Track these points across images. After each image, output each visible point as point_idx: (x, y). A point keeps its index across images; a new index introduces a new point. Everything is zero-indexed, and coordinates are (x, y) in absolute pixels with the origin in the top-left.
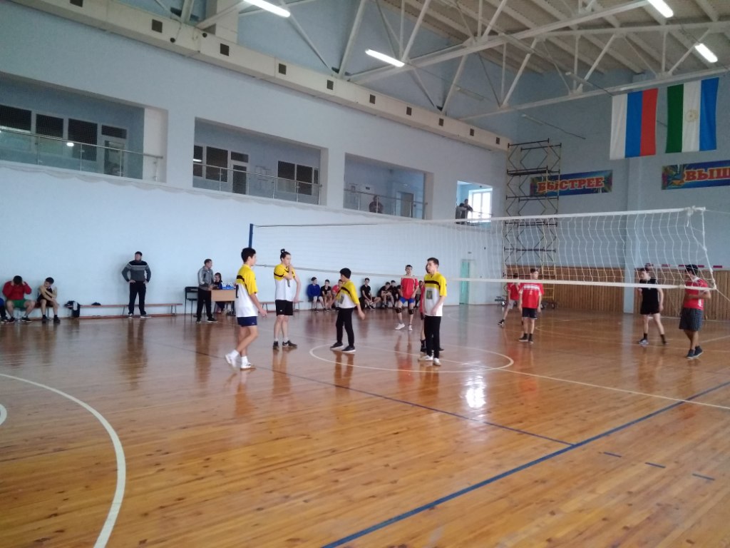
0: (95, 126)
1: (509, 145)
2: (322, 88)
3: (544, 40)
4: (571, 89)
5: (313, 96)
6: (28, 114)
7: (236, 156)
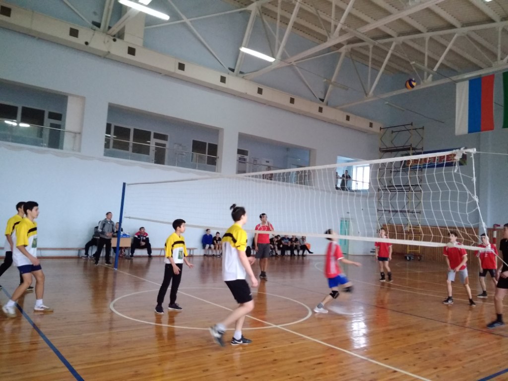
1: (381, 129)
2: (217, 81)
3: (401, 43)
4: (423, 79)
7: (157, 136)
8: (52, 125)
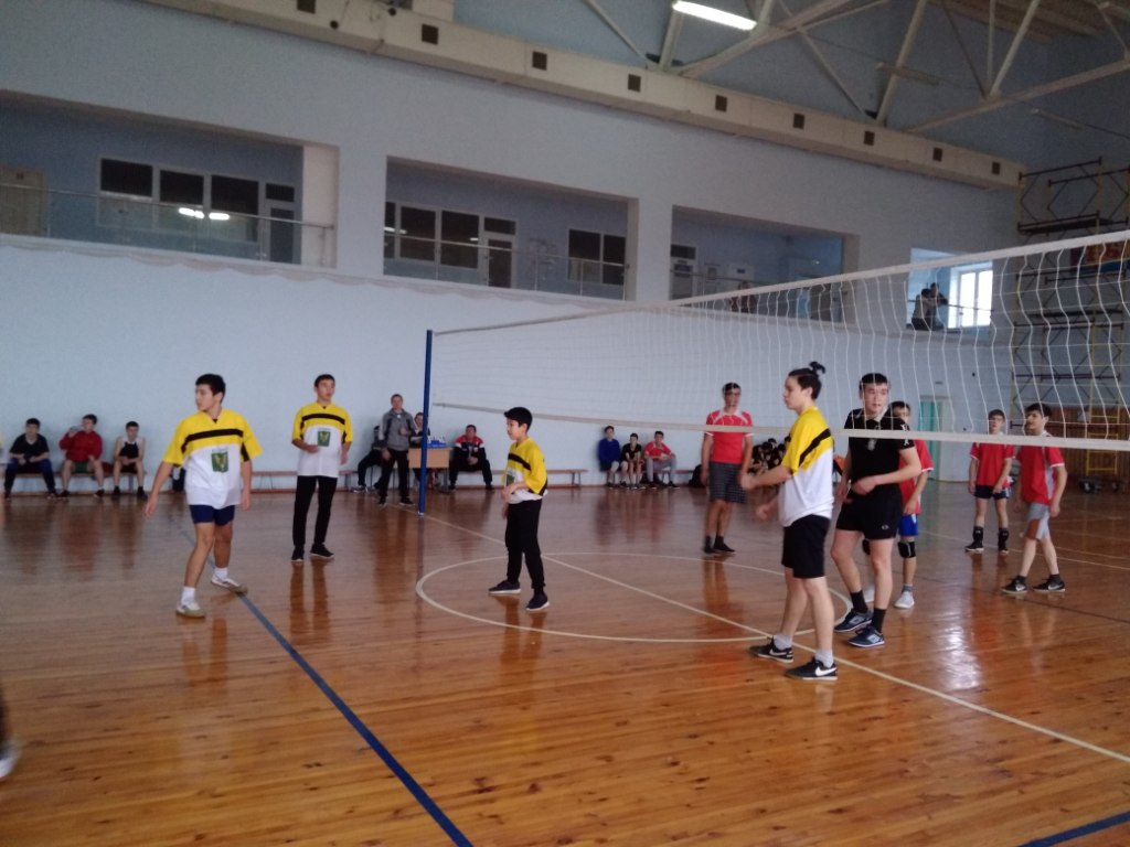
0: (254, 186)
1: (1021, 176)
2: (620, 90)
5: (606, 107)
6: (147, 170)
7: (493, 225)
8: (275, 212)
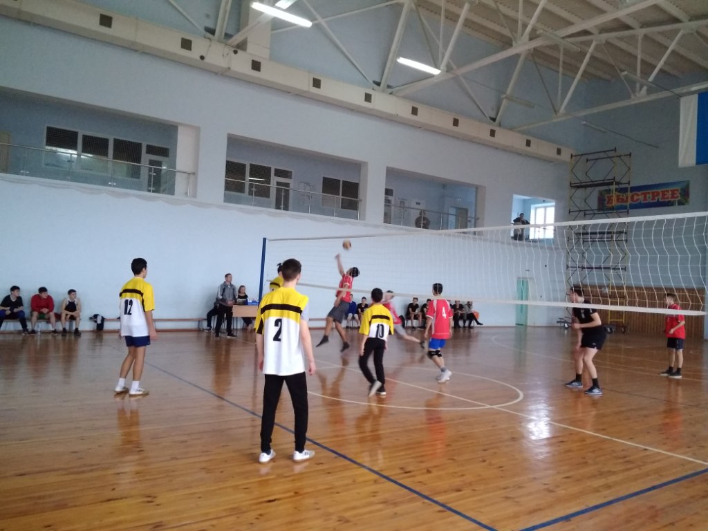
0: (140, 145)
1: (572, 156)
2: (360, 101)
4: (634, 91)
5: (352, 110)
7: (279, 173)
